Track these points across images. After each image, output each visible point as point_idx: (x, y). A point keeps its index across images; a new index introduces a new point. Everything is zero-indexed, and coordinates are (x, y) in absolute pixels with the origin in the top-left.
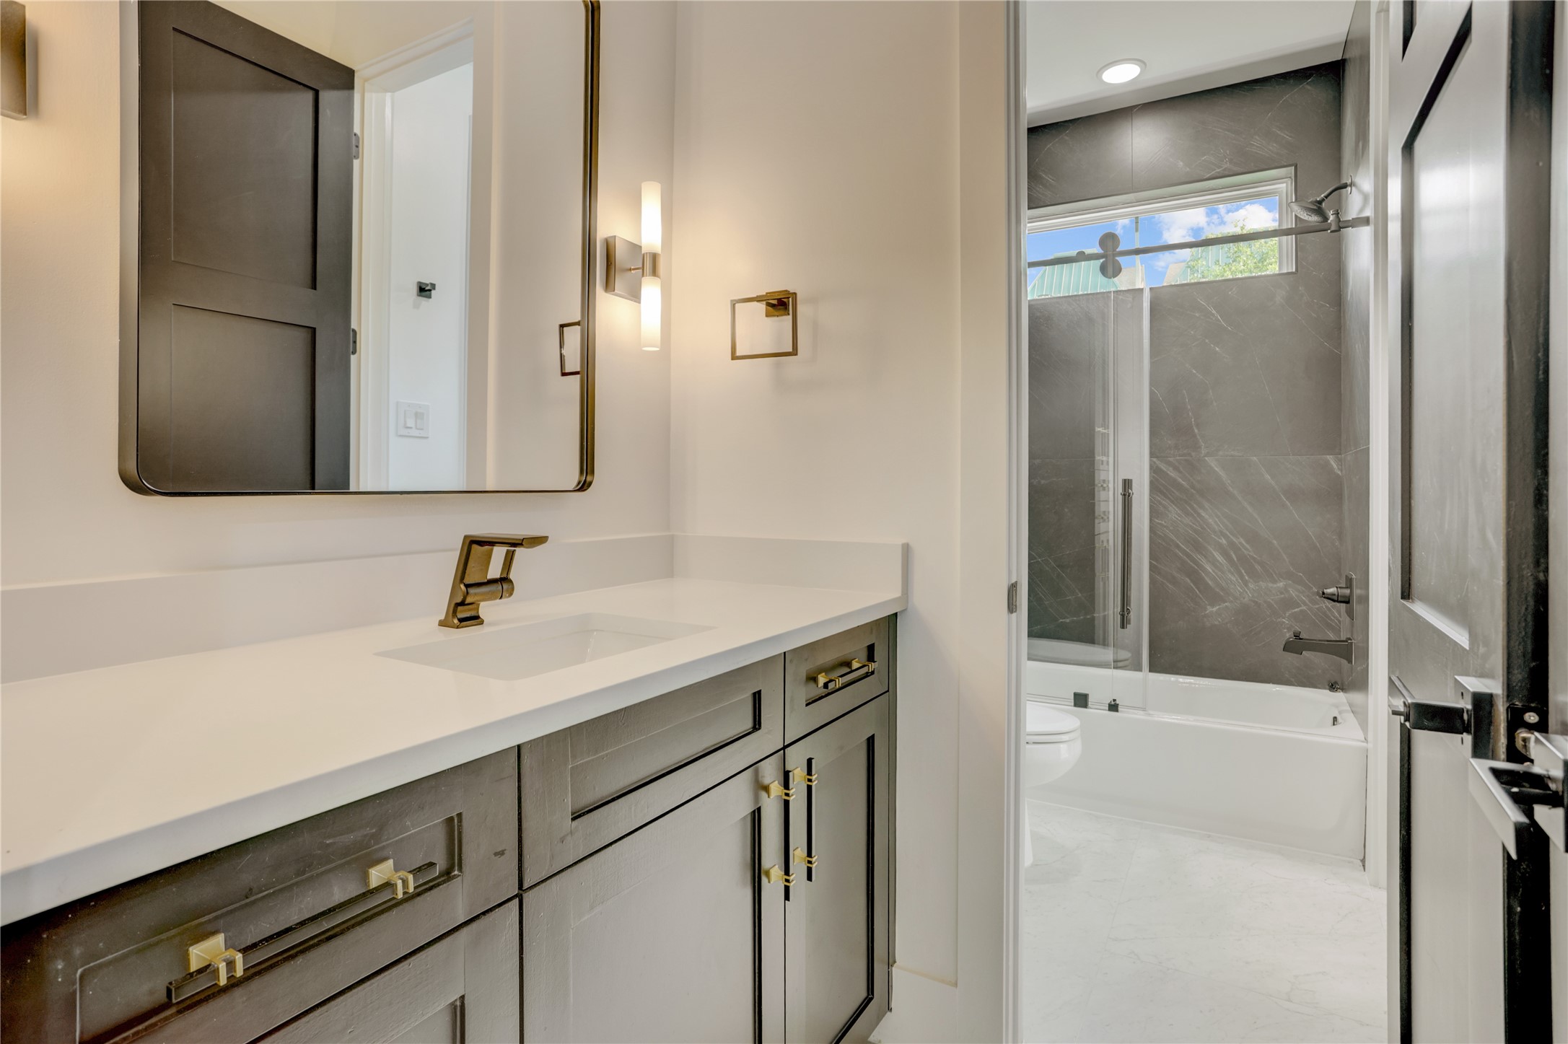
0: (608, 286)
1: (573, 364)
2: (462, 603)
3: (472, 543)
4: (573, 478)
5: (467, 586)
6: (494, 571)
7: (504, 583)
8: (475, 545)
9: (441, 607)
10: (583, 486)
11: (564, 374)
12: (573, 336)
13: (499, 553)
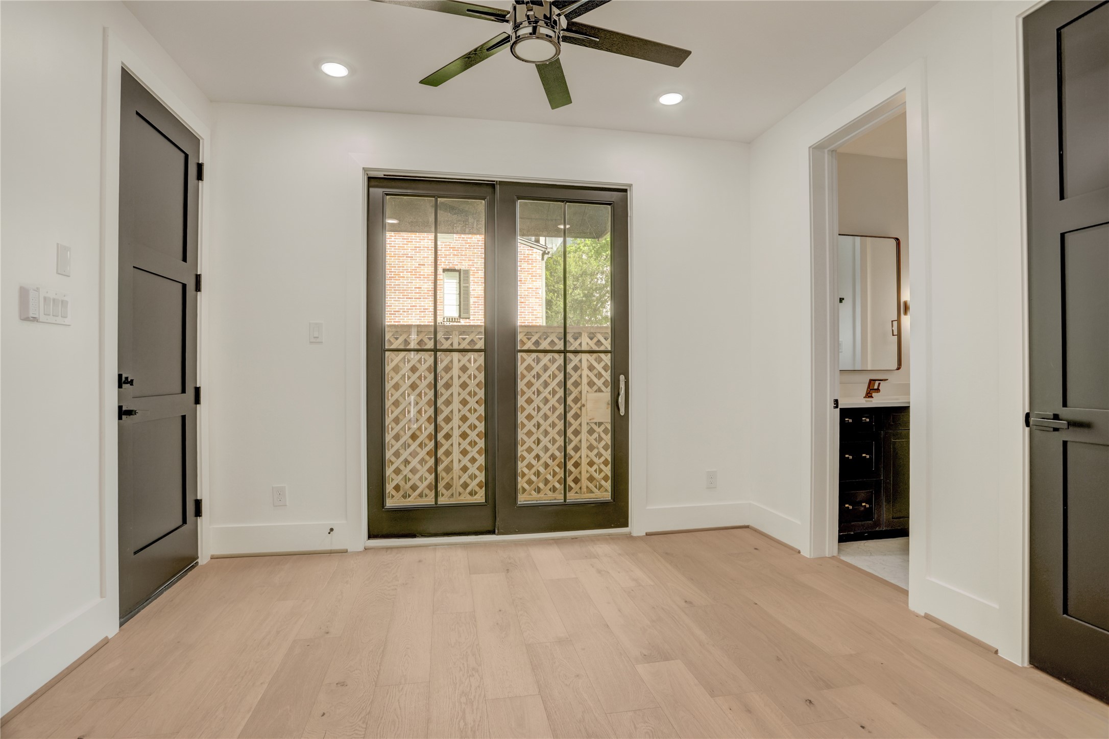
0: (906, 313)
1: (895, 333)
2: (869, 393)
3: (871, 380)
4: (896, 366)
5: (870, 390)
6: (876, 387)
7: (878, 390)
8: (872, 381)
9: (864, 394)
10: (898, 369)
11: (893, 335)
12: (895, 323)
13: (877, 383)
